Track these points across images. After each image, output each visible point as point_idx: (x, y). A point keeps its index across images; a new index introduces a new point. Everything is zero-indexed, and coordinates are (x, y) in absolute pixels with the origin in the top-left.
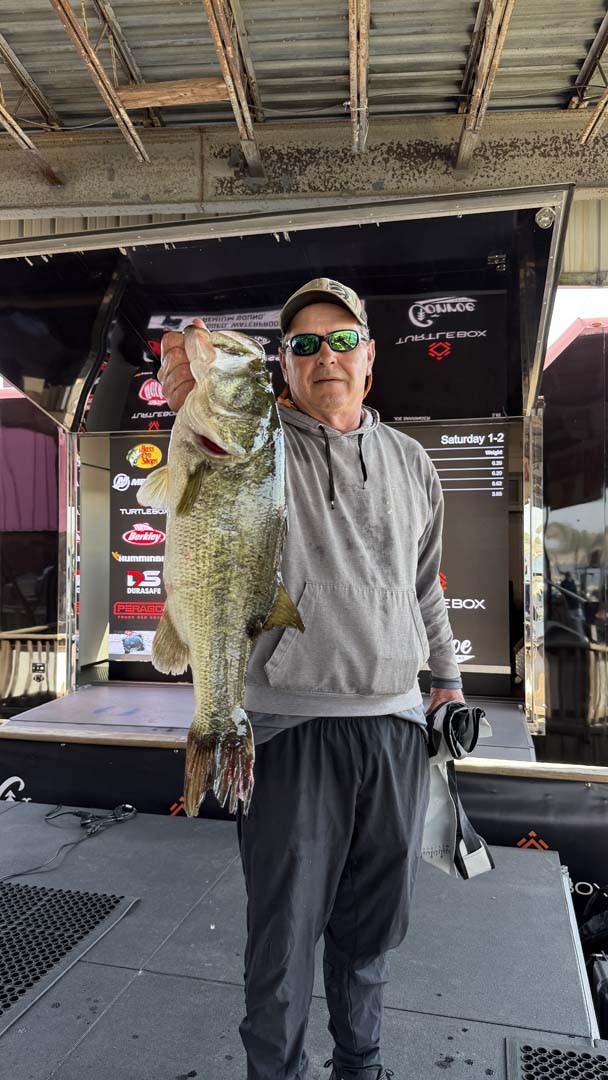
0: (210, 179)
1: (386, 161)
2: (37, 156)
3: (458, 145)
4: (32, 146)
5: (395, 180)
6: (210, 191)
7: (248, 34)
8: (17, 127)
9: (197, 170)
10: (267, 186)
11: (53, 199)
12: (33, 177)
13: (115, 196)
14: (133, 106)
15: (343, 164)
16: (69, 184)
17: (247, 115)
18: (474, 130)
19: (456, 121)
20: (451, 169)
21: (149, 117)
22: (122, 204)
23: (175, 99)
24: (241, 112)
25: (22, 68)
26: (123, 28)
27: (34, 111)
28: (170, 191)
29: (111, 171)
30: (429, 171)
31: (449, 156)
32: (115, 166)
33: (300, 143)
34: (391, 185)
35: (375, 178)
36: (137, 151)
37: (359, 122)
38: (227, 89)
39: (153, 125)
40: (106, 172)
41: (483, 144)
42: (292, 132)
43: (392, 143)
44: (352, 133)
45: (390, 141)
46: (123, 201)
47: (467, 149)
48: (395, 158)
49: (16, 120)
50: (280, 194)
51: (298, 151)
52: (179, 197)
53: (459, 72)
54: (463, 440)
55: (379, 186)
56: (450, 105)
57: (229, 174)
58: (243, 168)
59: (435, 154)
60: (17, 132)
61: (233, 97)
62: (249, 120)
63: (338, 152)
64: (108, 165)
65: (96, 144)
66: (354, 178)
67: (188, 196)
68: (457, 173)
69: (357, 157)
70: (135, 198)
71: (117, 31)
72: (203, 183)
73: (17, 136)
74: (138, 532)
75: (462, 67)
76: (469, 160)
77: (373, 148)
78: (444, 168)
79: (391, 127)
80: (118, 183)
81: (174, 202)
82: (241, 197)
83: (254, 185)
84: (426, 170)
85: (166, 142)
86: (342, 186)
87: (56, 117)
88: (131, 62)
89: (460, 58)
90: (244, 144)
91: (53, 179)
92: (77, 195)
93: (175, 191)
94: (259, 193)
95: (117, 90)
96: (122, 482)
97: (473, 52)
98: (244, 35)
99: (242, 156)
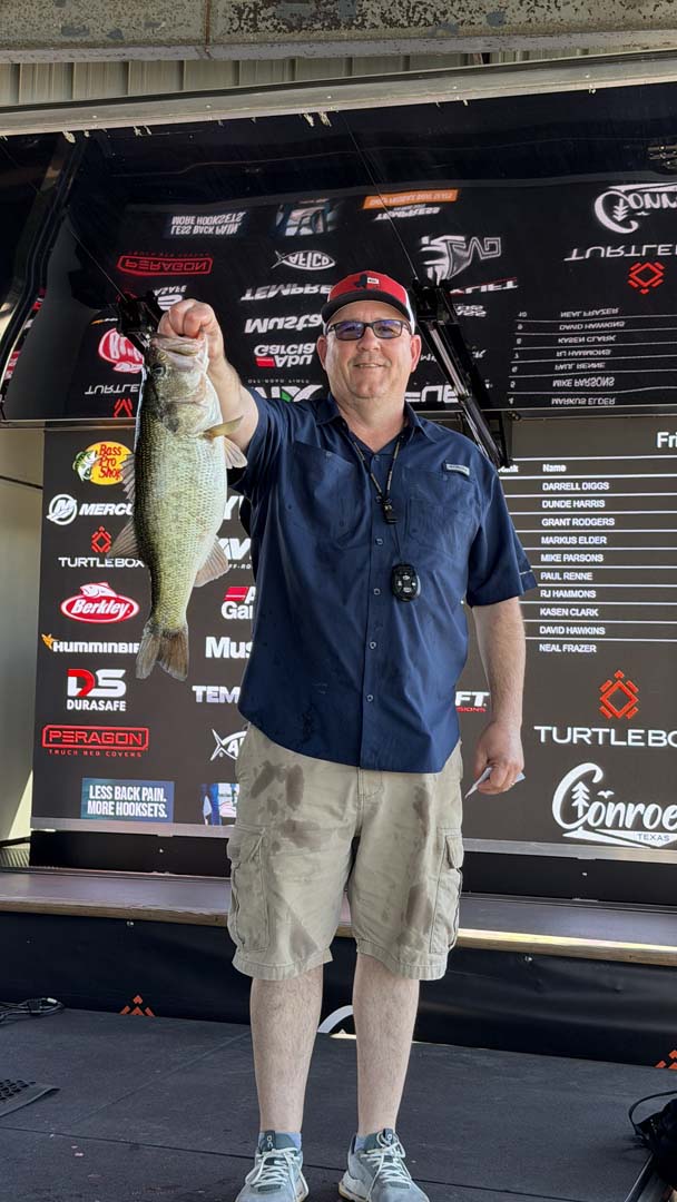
0: (221, 6)
5: (523, 8)
6: (220, 26)
10: (314, 17)
13: (65, 30)
22: (76, 45)
28: (158, 25)
34: (518, 17)
35: (491, 5)
46: (78, 39)
52: (168, 35)
55: (497, 18)
66: (456, 6)
67: (183, 33)
70: (98, 36)
72: (209, 11)
74: (90, 600)
80: (71, 10)
81: (160, 44)
82: (271, 36)
83: (293, 15)
86: (436, 18)
93: (164, 24)
94: (301, 29)
96: (63, 509)
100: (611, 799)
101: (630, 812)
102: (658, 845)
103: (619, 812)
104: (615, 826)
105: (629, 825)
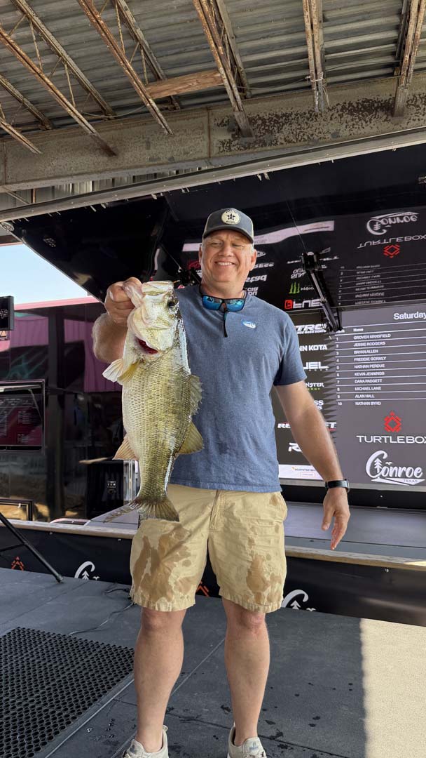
0: (215, 142)
1: (341, 116)
2: (98, 137)
3: (395, 98)
4: (94, 131)
5: (348, 129)
6: (215, 151)
7: (236, 37)
8: (83, 119)
9: (206, 136)
10: (255, 143)
11: (111, 166)
12: (98, 151)
13: (151, 159)
14: (157, 96)
15: (309, 122)
16: (120, 154)
17: (237, 93)
18: (405, 87)
19: (392, 83)
20: (390, 117)
21: (172, 104)
22: (155, 165)
23: (185, 88)
24: (233, 92)
25: (86, 80)
26: (149, 44)
27: (95, 107)
28: (188, 153)
29: (148, 143)
30: (373, 120)
31: (389, 108)
32: (150, 140)
33: (277, 110)
34: (344, 133)
35: (333, 129)
36: (163, 127)
37: (318, 90)
38: (221, 77)
39: (175, 109)
40: (144, 145)
41: (414, 96)
42: (272, 103)
43: (345, 103)
44: (314, 98)
45: (344, 101)
46: (156, 163)
47: (401, 101)
48: (348, 114)
49: (82, 115)
50: (264, 148)
51: (277, 116)
52: (194, 156)
53: (393, 45)
54: (411, 316)
55: (336, 135)
56: (389, 70)
57: (228, 137)
58: (237, 132)
59: (378, 107)
60: (84, 123)
61: (226, 82)
62: (238, 98)
63: (305, 114)
64: (146, 139)
65: (138, 125)
66: (317, 131)
67: (199, 155)
68: (396, 120)
69: (319, 116)
70: (165, 160)
71: (146, 46)
72: (210, 144)
73: (84, 125)
75: (395, 41)
76: (403, 110)
77: (331, 108)
78: (385, 117)
79: (344, 91)
80: (153, 151)
81: (190, 160)
82: (237, 153)
83: (246, 143)
84: (371, 120)
85: (184, 119)
86: (308, 138)
87: (111, 110)
88: (157, 67)
89: (392, 34)
90: (236, 114)
91: (110, 152)
92: (126, 161)
93: (191, 152)
94: (249, 148)
95: (146, 86)
97: (402, 28)
98: (233, 38)
99: (237, 124)
100: (391, 465)
101: (400, 471)
102: (413, 483)
103: (395, 471)
104: (394, 477)
105: (399, 476)
